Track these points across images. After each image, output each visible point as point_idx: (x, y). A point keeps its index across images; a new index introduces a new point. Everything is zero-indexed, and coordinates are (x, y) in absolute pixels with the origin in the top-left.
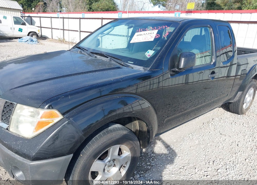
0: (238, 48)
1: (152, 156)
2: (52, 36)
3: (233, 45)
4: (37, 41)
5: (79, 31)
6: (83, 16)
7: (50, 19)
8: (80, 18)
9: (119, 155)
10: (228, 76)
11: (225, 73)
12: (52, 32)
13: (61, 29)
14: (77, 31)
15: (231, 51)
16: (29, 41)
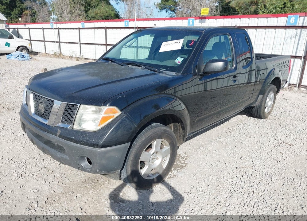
0: (256, 54)
1: (185, 156)
2: (45, 51)
3: (251, 50)
4: (29, 57)
5: (79, 43)
6: (83, 26)
7: (42, 30)
8: (79, 29)
9: (161, 148)
10: (248, 83)
11: (245, 79)
12: (45, 46)
13: (56, 42)
14: (77, 43)
15: (249, 58)
16: (20, 57)
